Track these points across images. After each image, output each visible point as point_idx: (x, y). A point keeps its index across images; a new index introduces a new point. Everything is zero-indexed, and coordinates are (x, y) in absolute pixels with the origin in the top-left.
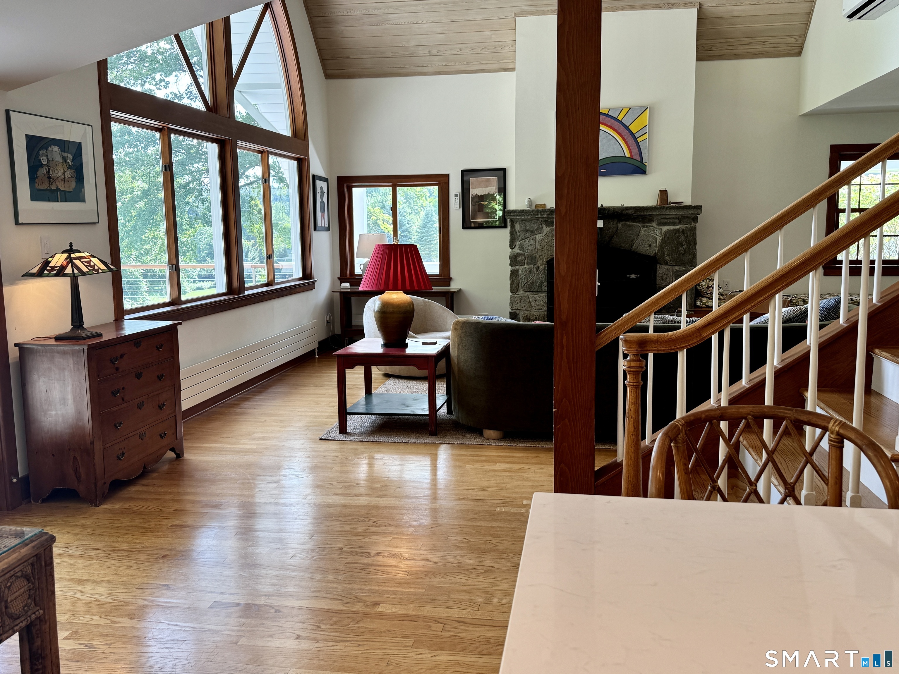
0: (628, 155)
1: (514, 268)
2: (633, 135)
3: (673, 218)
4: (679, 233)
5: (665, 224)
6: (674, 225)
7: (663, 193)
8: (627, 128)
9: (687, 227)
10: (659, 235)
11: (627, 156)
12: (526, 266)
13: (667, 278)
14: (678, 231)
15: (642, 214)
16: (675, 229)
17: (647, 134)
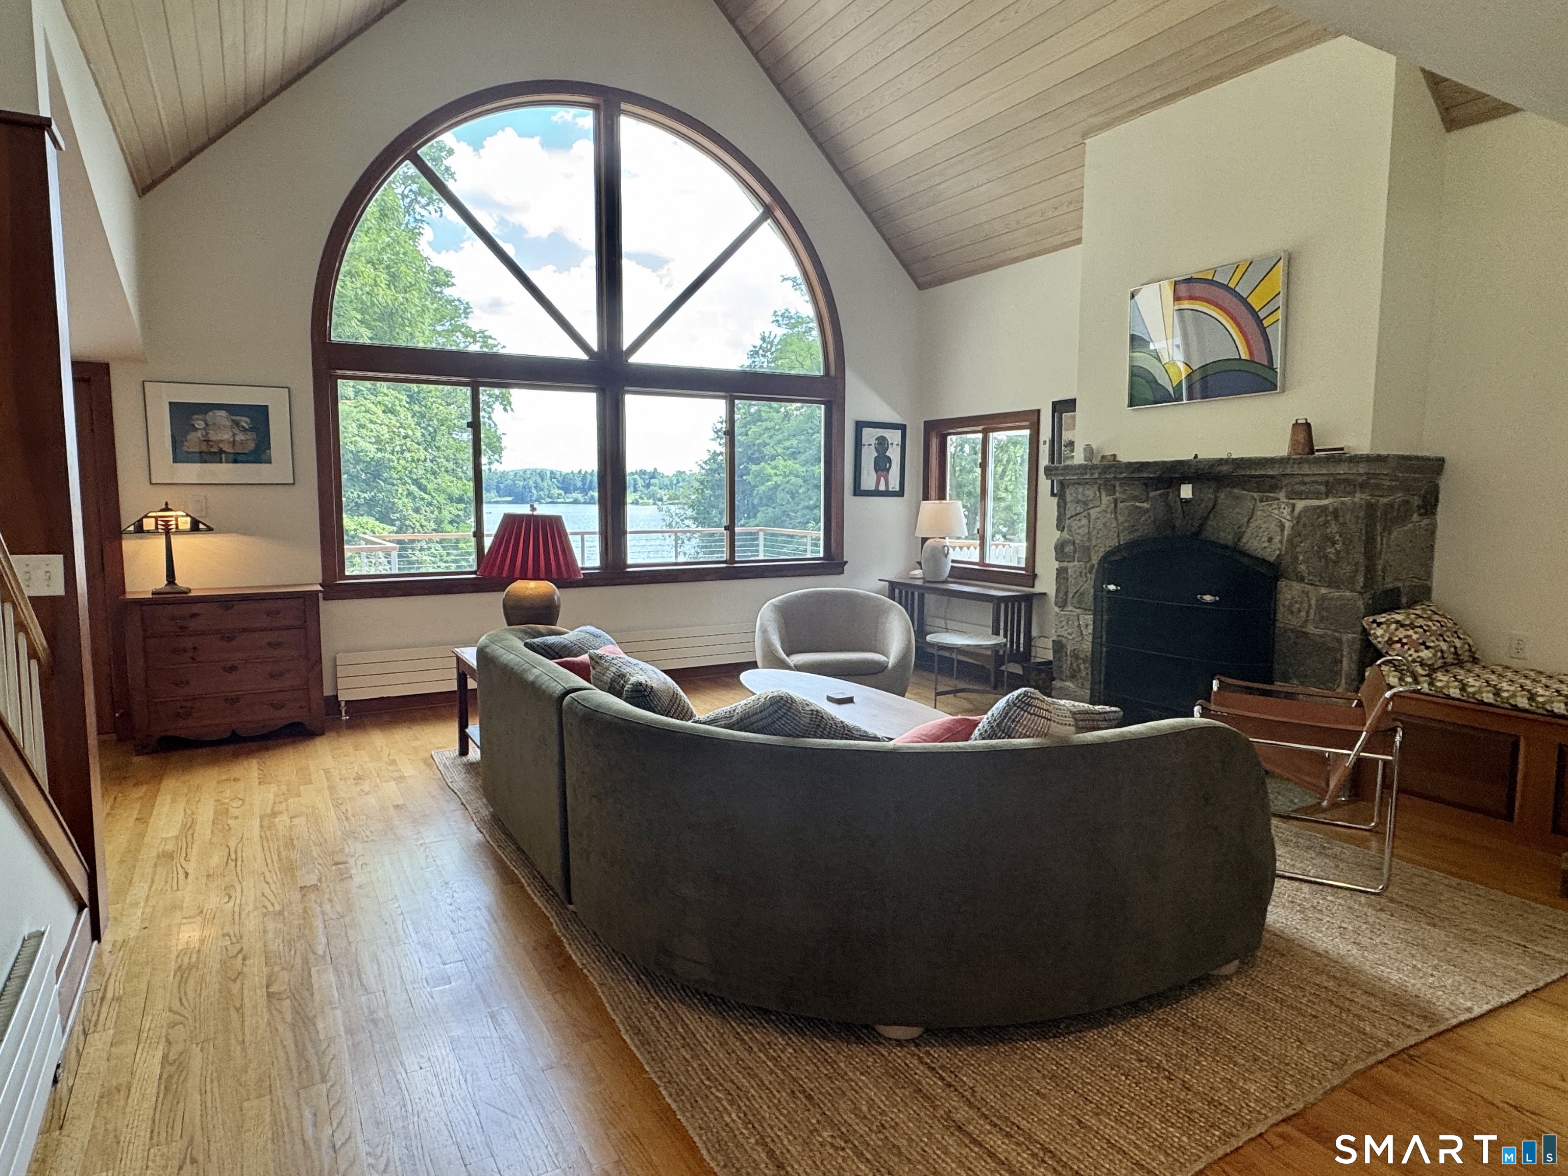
0: (1245, 355)
1: (1062, 564)
2: (1254, 314)
3: (1316, 482)
4: (1327, 516)
5: (1300, 495)
6: (1317, 498)
7: (1304, 429)
8: (1244, 301)
9: (1343, 503)
10: (1288, 517)
11: (1243, 357)
12: (1076, 563)
13: (1300, 611)
14: (1324, 509)
15: (1248, 473)
16: (1320, 507)
17: (1280, 311)
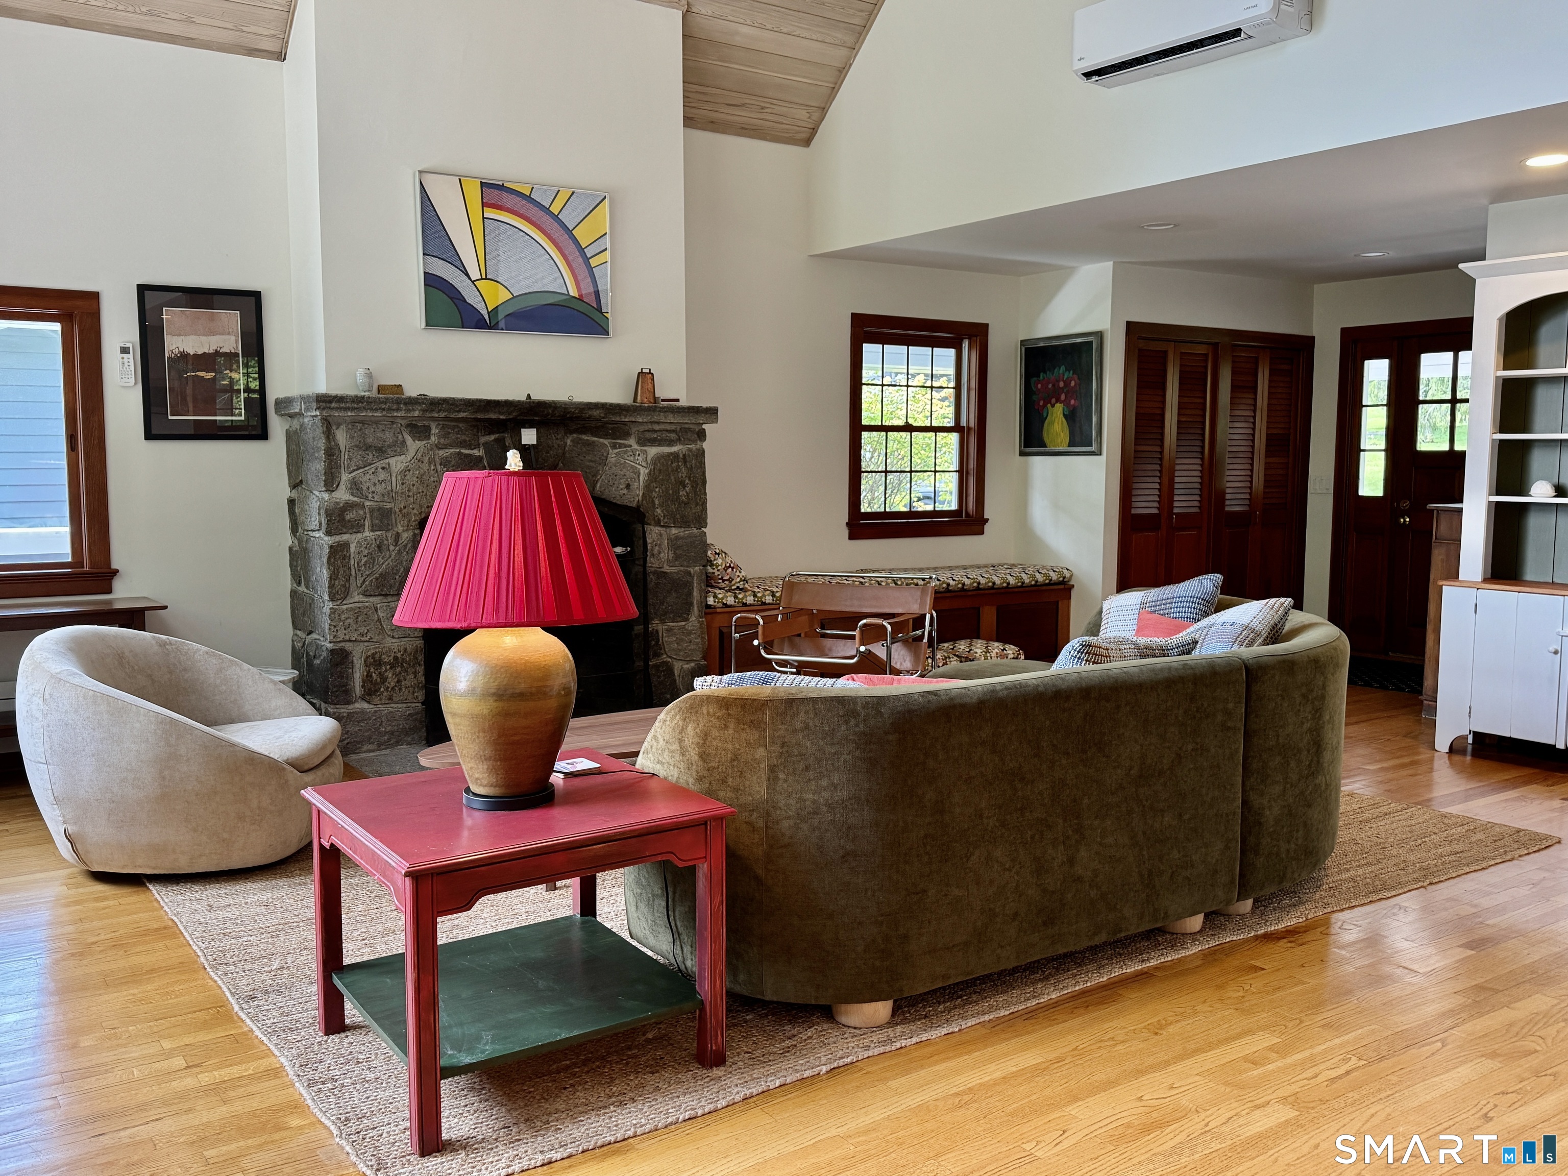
0: (573, 292)
1: (337, 538)
2: (581, 250)
3: (667, 431)
4: (678, 462)
5: (653, 442)
6: (669, 445)
7: (645, 378)
8: (569, 232)
9: (690, 450)
10: (644, 464)
11: (572, 294)
12: (367, 533)
13: (660, 553)
14: (675, 456)
16: (672, 454)
17: (608, 252)
